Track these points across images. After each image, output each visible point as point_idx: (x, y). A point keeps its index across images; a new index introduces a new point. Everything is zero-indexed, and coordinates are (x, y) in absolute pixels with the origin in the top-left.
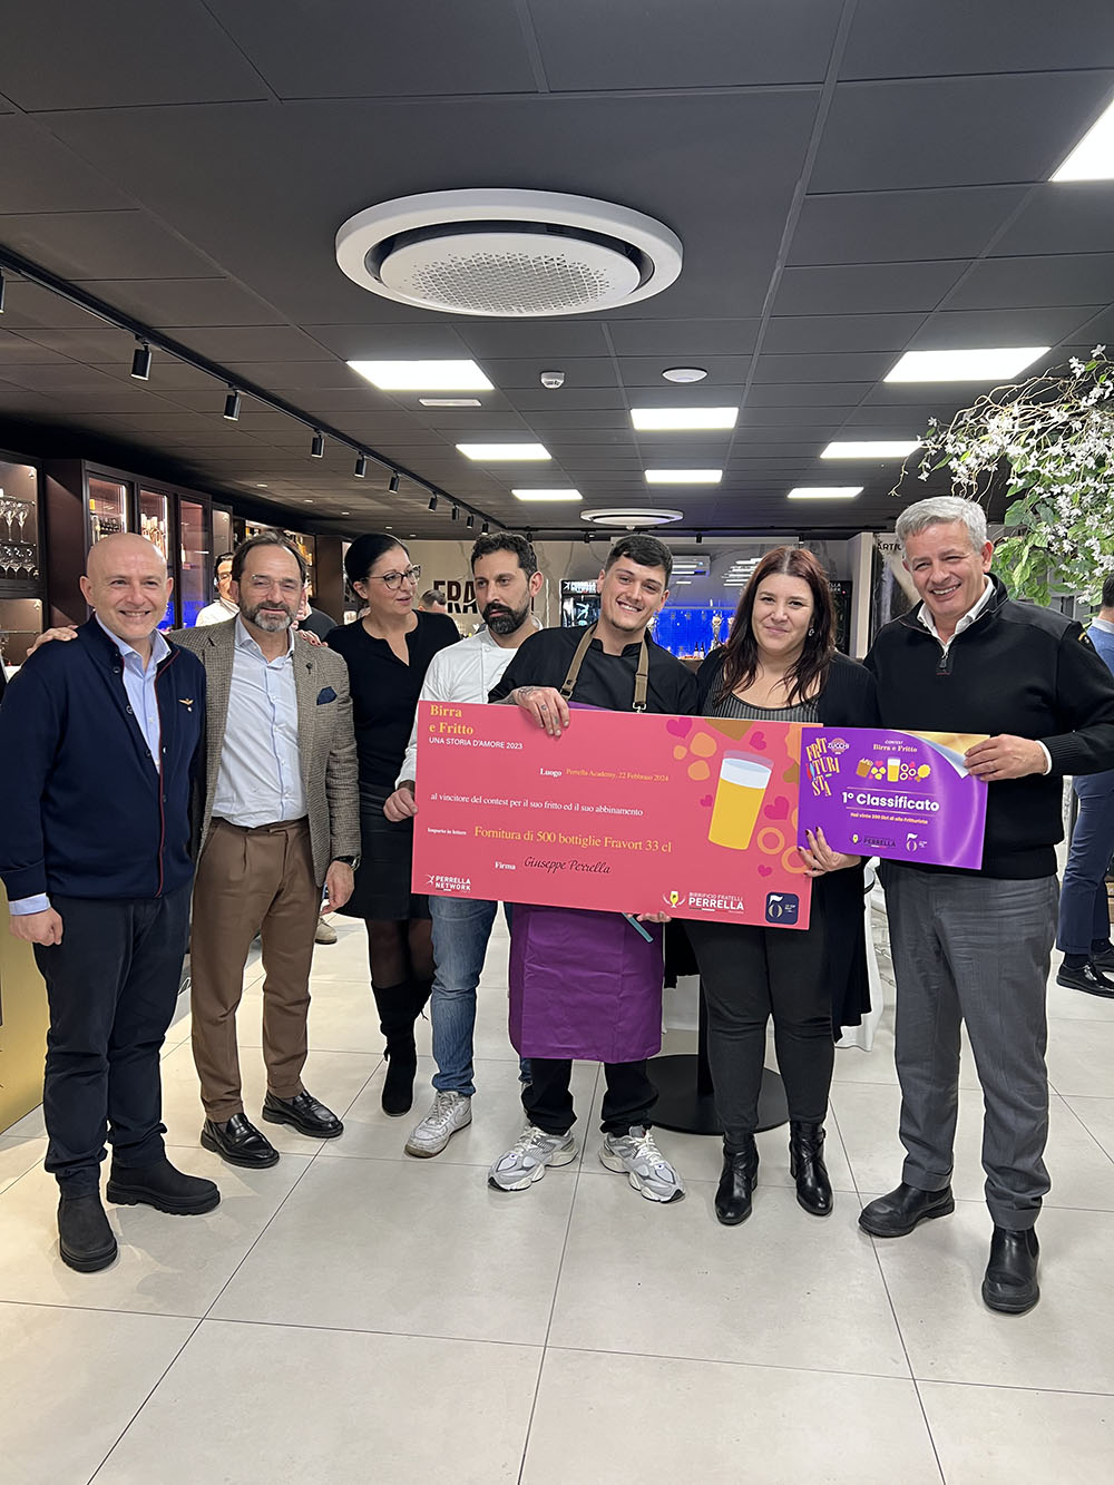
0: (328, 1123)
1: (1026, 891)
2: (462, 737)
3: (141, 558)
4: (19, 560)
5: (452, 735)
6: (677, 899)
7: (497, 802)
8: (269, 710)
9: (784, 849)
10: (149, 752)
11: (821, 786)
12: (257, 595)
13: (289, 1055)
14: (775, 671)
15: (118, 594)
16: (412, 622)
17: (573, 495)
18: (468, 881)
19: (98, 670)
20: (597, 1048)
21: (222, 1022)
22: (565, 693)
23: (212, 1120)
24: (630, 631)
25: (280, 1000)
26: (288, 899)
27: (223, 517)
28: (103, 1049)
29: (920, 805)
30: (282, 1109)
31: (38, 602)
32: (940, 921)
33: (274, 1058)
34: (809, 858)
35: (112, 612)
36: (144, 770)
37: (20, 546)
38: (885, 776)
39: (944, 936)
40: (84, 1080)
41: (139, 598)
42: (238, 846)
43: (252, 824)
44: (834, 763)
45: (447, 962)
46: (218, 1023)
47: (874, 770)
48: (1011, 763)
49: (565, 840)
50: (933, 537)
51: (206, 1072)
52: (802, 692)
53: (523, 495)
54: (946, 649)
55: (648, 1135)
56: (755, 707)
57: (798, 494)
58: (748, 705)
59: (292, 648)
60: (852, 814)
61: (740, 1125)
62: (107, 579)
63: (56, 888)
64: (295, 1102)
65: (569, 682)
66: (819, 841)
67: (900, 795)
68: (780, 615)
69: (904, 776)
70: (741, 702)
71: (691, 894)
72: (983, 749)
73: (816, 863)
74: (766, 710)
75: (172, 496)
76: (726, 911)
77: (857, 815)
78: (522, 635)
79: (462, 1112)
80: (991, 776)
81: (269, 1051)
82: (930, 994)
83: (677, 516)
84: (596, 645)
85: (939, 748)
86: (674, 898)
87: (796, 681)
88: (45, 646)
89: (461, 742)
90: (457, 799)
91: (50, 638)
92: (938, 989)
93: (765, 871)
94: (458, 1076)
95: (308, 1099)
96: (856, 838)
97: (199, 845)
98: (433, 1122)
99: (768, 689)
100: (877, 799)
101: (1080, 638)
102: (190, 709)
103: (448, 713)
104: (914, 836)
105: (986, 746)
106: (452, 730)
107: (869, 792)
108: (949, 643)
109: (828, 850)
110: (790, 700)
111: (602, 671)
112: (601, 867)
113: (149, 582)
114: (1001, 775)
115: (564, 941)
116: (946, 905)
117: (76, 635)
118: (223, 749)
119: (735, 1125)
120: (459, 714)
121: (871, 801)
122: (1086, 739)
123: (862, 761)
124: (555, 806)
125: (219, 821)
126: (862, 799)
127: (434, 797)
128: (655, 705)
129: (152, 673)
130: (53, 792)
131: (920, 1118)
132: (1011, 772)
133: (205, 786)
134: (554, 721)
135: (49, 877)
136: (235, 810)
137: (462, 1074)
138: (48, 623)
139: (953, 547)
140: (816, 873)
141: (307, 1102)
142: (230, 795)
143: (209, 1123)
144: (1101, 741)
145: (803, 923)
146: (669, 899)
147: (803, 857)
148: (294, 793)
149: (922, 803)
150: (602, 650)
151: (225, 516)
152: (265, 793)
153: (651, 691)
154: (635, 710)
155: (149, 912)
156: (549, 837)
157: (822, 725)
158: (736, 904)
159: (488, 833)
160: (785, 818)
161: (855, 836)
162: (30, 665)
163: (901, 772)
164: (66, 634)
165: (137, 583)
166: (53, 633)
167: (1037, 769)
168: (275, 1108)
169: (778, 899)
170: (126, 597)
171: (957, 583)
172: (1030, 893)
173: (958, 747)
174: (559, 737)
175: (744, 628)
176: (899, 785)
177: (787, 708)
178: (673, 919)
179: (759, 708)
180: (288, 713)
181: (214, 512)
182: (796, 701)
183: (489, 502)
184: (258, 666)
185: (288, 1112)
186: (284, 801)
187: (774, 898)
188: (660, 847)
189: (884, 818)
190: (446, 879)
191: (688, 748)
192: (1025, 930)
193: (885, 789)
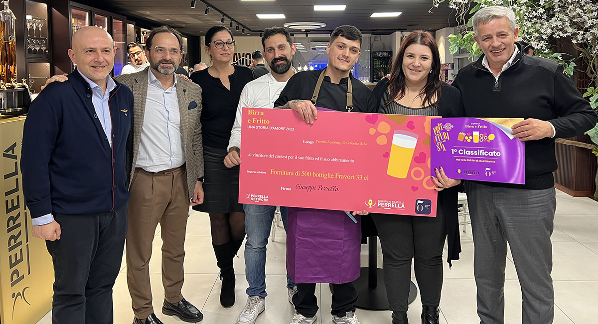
0: (195, 314)
1: (542, 195)
2: (264, 125)
3: (101, 39)
4: (39, 45)
5: (259, 124)
6: (372, 203)
7: (282, 157)
8: (166, 114)
9: (424, 178)
10: (107, 137)
11: (441, 147)
12: (158, 57)
13: (176, 282)
14: (414, 91)
15: (90, 58)
16: (232, 70)
17: (282, 16)
18: (267, 197)
19: (79, 96)
20: (331, 276)
21: (142, 269)
22: (313, 102)
23: (138, 318)
24: (344, 71)
25: (171, 255)
26: (174, 206)
27: (131, 27)
28: (82, 291)
29: (491, 154)
30: (172, 308)
31: (48, 64)
32: (499, 210)
33: (168, 283)
34: (437, 182)
35: (87, 67)
36: (103, 146)
37: (40, 39)
38: (472, 140)
39: (501, 217)
40: (73, 308)
41: (101, 59)
42: (148, 181)
43: (156, 170)
44: (447, 135)
45: (254, 233)
46: (139, 270)
47: (467, 138)
48: (537, 132)
49: (316, 175)
50: (494, 25)
51: (134, 294)
52: (429, 100)
53: (261, 16)
54: (497, 79)
55: (355, 316)
56: (407, 108)
57: (375, 15)
58: (403, 106)
59: (176, 82)
60: (457, 160)
61: (401, 310)
62: (84, 50)
63: (57, 210)
64: (179, 305)
65: (314, 97)
66: (441, 173)
67: (480, 149)
68: (417, 64)
69: (482, 140)
70: (399, 105)
71: (378, 201)
72: (521, 126)
73: (440, 184)
74: (412, 109)
75: (109, 17)
76: (396, 209)
77: (459, 160)
78: (289, 76)
79: (261, 306)
80: (525, 138)
81: (165, 280)
82: (493, 244)
83: (324, 25)
84: (327, 79)
85: (499, 126)
86: (370, 203)
87: (425, 95)
88: (51, 85)
89: (263, 127)
90: (261, 156)
91: (53, 80)
92: (496, 242)
93: (415, 189)
94: (258, 289)
95: (186, 303)
96: (459, 171)
97: (130, 182)
98: (248, 312)
99: (412, 99)
100: (469, 152)
101: (563, 73)
102: (126, 115)
103: (257, 113)
104: (489, 169)
105: (523, 124)
106: (259, 122)
107: (465, 148)
108: (499, 75)
109: (446, 177)
110: (423, 104)
111: (330, 91)
112: (334, 189)
113: (106, 51)
114: (531, 138)
115: (315, 225)
116: (502, 202)
117: (67, 79)
118: (142, 133)
119: (399, 310)
120: (262, 114)
121: (465, 152)
122: (569, 120)
123: (460, 133)
124: (311, 158)
125: (140, 170)
126: (461, 152)
127: (250, 155)
128: (357, 108)
129: (107, 97)
130: (55, 160)
131: (489, 305)
132: (536, 136)
133: (133, 153)
134: (310, 117)
135: (53, 204)
136: (148, 164)
137: (261, 287)
138: (53, 73)
139: (504, 30)
140: (440, 190)
141: (184, 304)
142: (145, 157)
143: (136, 319)
144: (577, 122)
145: (433, 214)
146: (368, 204)
147: (433, 182)
148: (177, 155)
149: (492, 153)
150: (330, 81)
151: (132, 26)
152: (162, 155)
153: (355, 101)
154: (347, 111)
155: (108, 219)
156: (308, 174)
157: (441, 117)
158: (401, 206)
159: (277, 173)
160: (425, 163)
161: (459, 170)
162: (43, 94)
163: (480, 138)
164: (62, 78)
165: (99, 51)
166: (56, 78)
167: (548, 135)
168: (169, 308)
169: (422, 202)
170: (95, 59)
171: (504, 48)
172: (543, 196)
173: (508, 125)
174: (312, 124)
175: (398, 70)
176: (479, 144)
177: (423, 108)
178: (369, 213)
179: (408, 108)
180: (175, 116)
181: (127, 24)
182: (426, 105)
183: (246, 20)
184: (160, 92)
185: (176, 310)
186: (172, 159)
187: (419, 202)
188: (363, 178)
189: (473, 160)
190: (256, 196)
191: (376, 129)
192: (541, 214)
193: (472, 146)
